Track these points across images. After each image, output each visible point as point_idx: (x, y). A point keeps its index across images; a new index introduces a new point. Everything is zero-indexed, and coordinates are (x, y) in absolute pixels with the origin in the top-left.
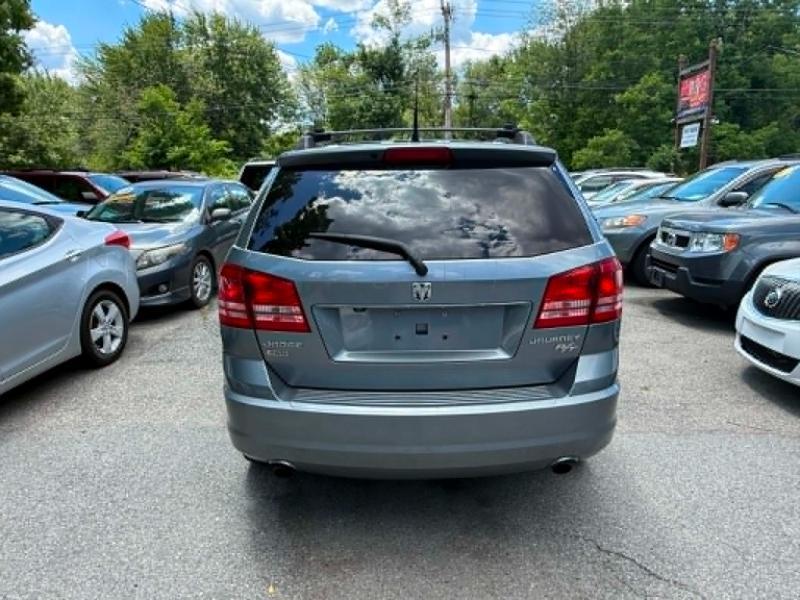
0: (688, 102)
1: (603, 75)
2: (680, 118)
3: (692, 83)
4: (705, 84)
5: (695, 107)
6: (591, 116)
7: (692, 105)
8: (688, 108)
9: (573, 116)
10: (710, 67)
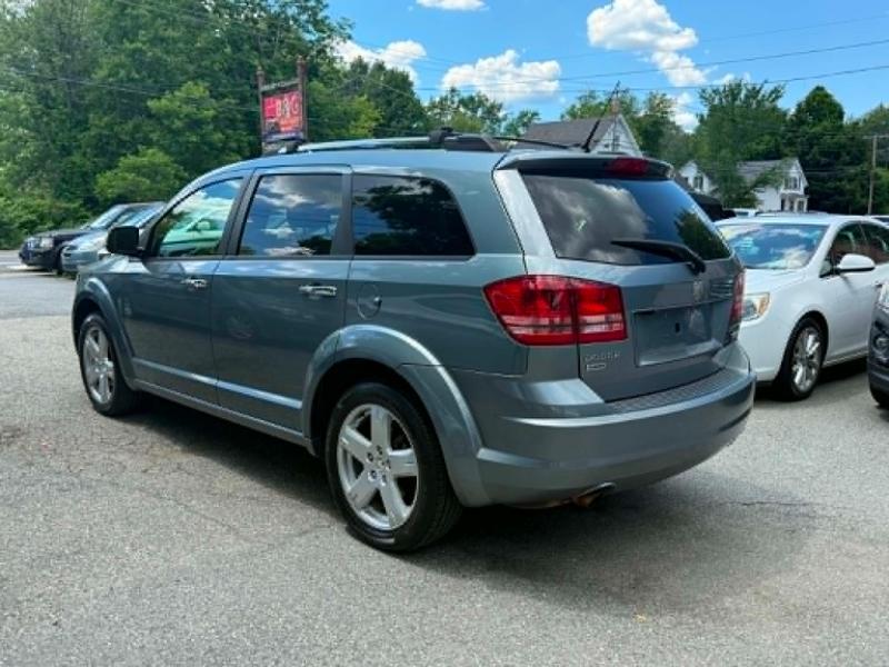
0: (277, 124)
1: (122, 73)
2: (270, 143)
3: (279, 102)
4: (297, 105)
5: (287, 132)
6: (110, 126)
7: (283, 129)
8: (279, 132)
9: (82, 125)
10: (300, 87)
